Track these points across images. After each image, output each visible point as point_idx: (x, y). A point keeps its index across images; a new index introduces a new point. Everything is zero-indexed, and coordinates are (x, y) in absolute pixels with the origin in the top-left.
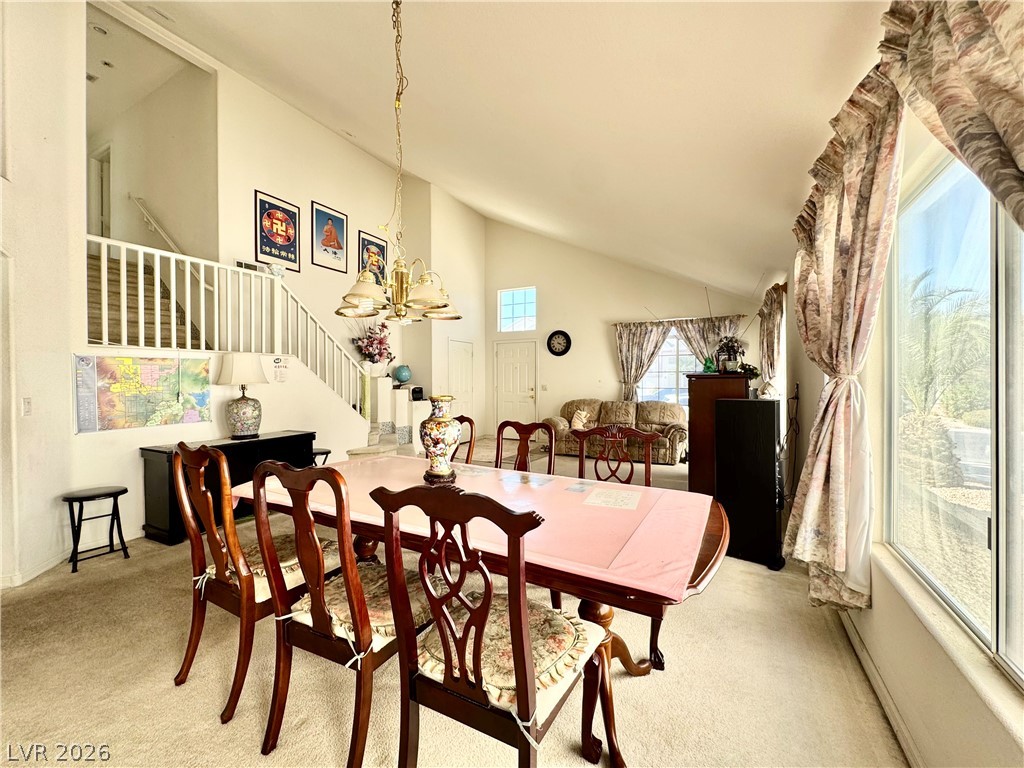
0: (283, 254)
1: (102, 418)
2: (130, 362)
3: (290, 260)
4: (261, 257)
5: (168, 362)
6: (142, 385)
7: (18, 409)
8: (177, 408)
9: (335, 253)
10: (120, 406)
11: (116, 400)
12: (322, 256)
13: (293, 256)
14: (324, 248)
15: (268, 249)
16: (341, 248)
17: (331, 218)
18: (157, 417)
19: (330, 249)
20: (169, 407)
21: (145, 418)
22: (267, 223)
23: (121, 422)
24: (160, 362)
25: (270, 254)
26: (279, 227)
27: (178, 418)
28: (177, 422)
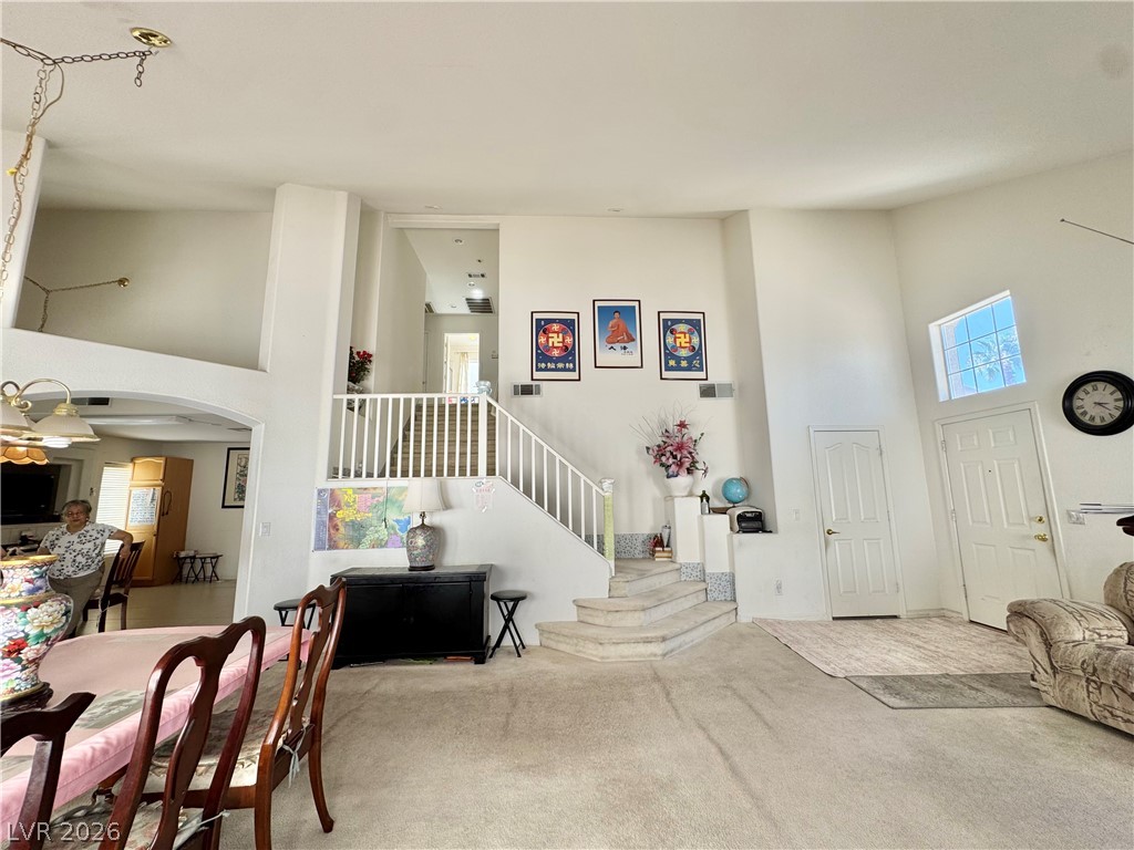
0: (560, 365)
1: (330, 539)
2: (350, 492)
3: (569, 370)
4: (537, 375)
5: (378, 491)
6: (358, 511)
7: (257, 530)
8: (383, 534)
9: (625, 348)
10: (342, 529)
11: (340, 524)
12: (608, 356)
13: (571, 365)
14: (610, 346)
15: (543, 365)
16: (633, 340)
17: (617, 310)
18: (367, 541)
19: (616, 346)
20: (377, 532)
21: (356, 542)
22: (542, 340)
23: (341, 544)
24: (372, 491)
25: (546, 369)
26: (556, 340)
27: (383, 543)
28: (382, 547)
